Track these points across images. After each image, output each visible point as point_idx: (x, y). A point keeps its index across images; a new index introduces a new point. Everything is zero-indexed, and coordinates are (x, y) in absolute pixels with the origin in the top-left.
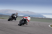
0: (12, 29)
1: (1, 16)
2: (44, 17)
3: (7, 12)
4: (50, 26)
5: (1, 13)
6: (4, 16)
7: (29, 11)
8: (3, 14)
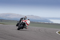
0: (14, 36)
1: (1, 21)
2: (50, 23)
3: (8, 17)
4: (58, 32)
5: (1, 17)
6: (5, 21)
7: (33, 16)
8: (3, 19)
